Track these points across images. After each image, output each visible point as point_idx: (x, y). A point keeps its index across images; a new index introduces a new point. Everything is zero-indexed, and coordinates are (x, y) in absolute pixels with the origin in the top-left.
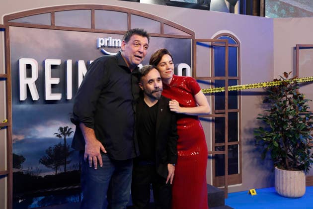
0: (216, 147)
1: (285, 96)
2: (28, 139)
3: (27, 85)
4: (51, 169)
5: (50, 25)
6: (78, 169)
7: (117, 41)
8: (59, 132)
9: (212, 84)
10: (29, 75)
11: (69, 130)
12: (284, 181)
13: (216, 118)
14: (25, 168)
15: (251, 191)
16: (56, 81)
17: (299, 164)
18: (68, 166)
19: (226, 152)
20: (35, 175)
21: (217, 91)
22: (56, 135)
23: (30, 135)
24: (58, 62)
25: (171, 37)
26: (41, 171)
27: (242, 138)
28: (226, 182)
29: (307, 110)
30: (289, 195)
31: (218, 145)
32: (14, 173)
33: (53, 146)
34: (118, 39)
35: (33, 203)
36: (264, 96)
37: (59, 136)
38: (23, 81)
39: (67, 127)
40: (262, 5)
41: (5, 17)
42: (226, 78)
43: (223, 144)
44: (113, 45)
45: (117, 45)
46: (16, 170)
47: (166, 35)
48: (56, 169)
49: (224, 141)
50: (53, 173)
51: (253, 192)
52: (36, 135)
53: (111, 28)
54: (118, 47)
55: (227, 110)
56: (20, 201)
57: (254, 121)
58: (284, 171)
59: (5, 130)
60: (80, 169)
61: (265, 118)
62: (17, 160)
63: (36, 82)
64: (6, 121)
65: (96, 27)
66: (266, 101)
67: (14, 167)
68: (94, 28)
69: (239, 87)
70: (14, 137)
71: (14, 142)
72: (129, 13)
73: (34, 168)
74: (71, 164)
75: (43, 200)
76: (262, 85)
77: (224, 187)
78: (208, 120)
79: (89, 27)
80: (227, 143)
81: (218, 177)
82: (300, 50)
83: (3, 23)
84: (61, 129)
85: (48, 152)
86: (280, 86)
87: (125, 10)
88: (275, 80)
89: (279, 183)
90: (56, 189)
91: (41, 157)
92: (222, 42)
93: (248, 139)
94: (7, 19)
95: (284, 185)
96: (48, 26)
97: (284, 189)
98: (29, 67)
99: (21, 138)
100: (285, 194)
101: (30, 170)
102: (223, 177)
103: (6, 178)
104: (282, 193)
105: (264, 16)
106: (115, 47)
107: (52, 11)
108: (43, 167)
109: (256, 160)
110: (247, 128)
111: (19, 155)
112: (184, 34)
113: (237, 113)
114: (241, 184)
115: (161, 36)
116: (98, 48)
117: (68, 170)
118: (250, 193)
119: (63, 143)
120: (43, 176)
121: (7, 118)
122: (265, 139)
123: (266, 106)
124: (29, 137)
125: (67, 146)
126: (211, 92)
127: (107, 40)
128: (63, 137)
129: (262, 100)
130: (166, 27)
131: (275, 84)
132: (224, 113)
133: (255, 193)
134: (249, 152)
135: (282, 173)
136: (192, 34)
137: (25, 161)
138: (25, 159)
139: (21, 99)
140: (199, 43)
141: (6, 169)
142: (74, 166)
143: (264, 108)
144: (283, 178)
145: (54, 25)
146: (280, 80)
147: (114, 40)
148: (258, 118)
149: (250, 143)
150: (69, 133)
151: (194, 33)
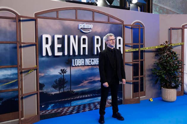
0: (134, 78)
1: (166, 53)
2: (46, 75)
3: (46, 48)
4: (57, 90)
5: (56, 17)
6: (70, 90)
7: (88, 25)
8: (60, 72)
9: (132, 47)
10: (47, 43)
11: (65, 71)
12: (167, 94)
13: (134, 64)
14: (45, 90)
15: (150, 99)
16: (60, 46)
17: (173, 86)
18: (65, 88)
19: (139, 81)
20: (50, 93)
21: (135, 50)
22: (59, 73)
23: (47, 73)
24: (61, 36)
25: (113, 23)
26: (52, 91)
27: (146, 74)
28: (139, 95)
29: (178, 59)
30: (169, 101)
31: (135, 77)
32: (40, 92)
33: (58, 79)
34: (88, 24)
35: (49, 108)
36: (155, 53)
37: (61, 74)
38: (44, 46)
39: (64, 69)
40: (151, 8)
41: (35, 14)
42: (140, 44)
43: (138, 77)
44: (86, 28)
45: (88, 28)
46: (41, 91)
47: (110, 22)
48: (59, 90)
49: (138, 75)
50: (58, 92)
51: (151, 100)
52: (50, 73)
53: (85, 19)
54: (88, 29)
55: (140, 60)
56: (43, 106)
57: (151, 65)
58: (167, 89)
59: (35, 71)
60: (71, 90)
61: (158, 64)
62: (41, 86)
63: (50, 46)
64: (36, 66)
65: (78, 18)
66: (156, 55)
67: (40, 89)
68: (77, 19)
69: (145, 49)
70: (40, 74)
71: (40, 77)
72: (93, 12)
73: (49, 90)
74: (66, 88)
75: (54, 106)
76: (155, 47)
77: (138, 98)
78: (130, 65)
79: (74, 18)
80: (140, 76)
81: (134, 93)
82: (172, 30)
83: (34, 17)
84: (61, 70)
85: (56, 81)
86: (164, 48)
87: (91, 10)
88: (161, 45)
89: (164, 95)
90: (60, 100)
91: (53, 85)
92: (137, 26)
93: (148, 74)
94: (36, 14)
95: (167, 96)
96: (55, 18)
97: (167, 98)
98: (47, 39)
99: (43, 75)
100: (167, 100)
101: (47, 91)
102: (138, 93)
103: (36, 95)
104: (166, 100)
105: (152, 13)
106: (87, 29)
107: (57, 11)
108: (53, 89)
109: (152, 84)
110: (148, 68)
111: (42, 83)
112: (119, 22)
113: (143, 61)
114: (145, 96)
115: (108, 23)
116: (79, 29)
117: (65, 91)
118: (150, 101)
119: (62, 77)
120: (53, 94)
121: (36, 65)
122: (158, 74)
123: (157, 57)
124: (46, 74)
125: (64, 79)
126: (132, 51)
127: (83, 25)
128: (62, 74)
129: (154, 55)
130: (111, 19)
131: (161, 47)
132: (138, 61)
133: (152, 100)
134: (149, 80)
135: (166, 90)
136: (123, 22)
137: (45, 87)
138: (45, 85)
139: (43, 55)
140: (126, 27)
141: (36, 91)
142: (68, 89)
143: (155, 58)
144: (166, 93)
145: (58, 17)
146: (163, 45)
147: (87, 25)
148: (154, 64)
149: (149, 76)
150: (65, 72)
151: (123, 21)
